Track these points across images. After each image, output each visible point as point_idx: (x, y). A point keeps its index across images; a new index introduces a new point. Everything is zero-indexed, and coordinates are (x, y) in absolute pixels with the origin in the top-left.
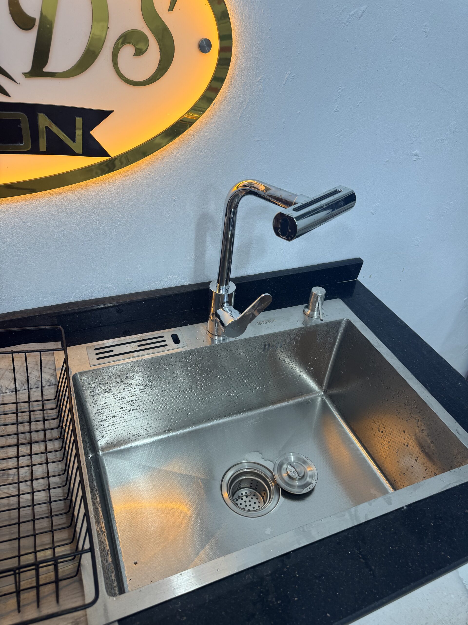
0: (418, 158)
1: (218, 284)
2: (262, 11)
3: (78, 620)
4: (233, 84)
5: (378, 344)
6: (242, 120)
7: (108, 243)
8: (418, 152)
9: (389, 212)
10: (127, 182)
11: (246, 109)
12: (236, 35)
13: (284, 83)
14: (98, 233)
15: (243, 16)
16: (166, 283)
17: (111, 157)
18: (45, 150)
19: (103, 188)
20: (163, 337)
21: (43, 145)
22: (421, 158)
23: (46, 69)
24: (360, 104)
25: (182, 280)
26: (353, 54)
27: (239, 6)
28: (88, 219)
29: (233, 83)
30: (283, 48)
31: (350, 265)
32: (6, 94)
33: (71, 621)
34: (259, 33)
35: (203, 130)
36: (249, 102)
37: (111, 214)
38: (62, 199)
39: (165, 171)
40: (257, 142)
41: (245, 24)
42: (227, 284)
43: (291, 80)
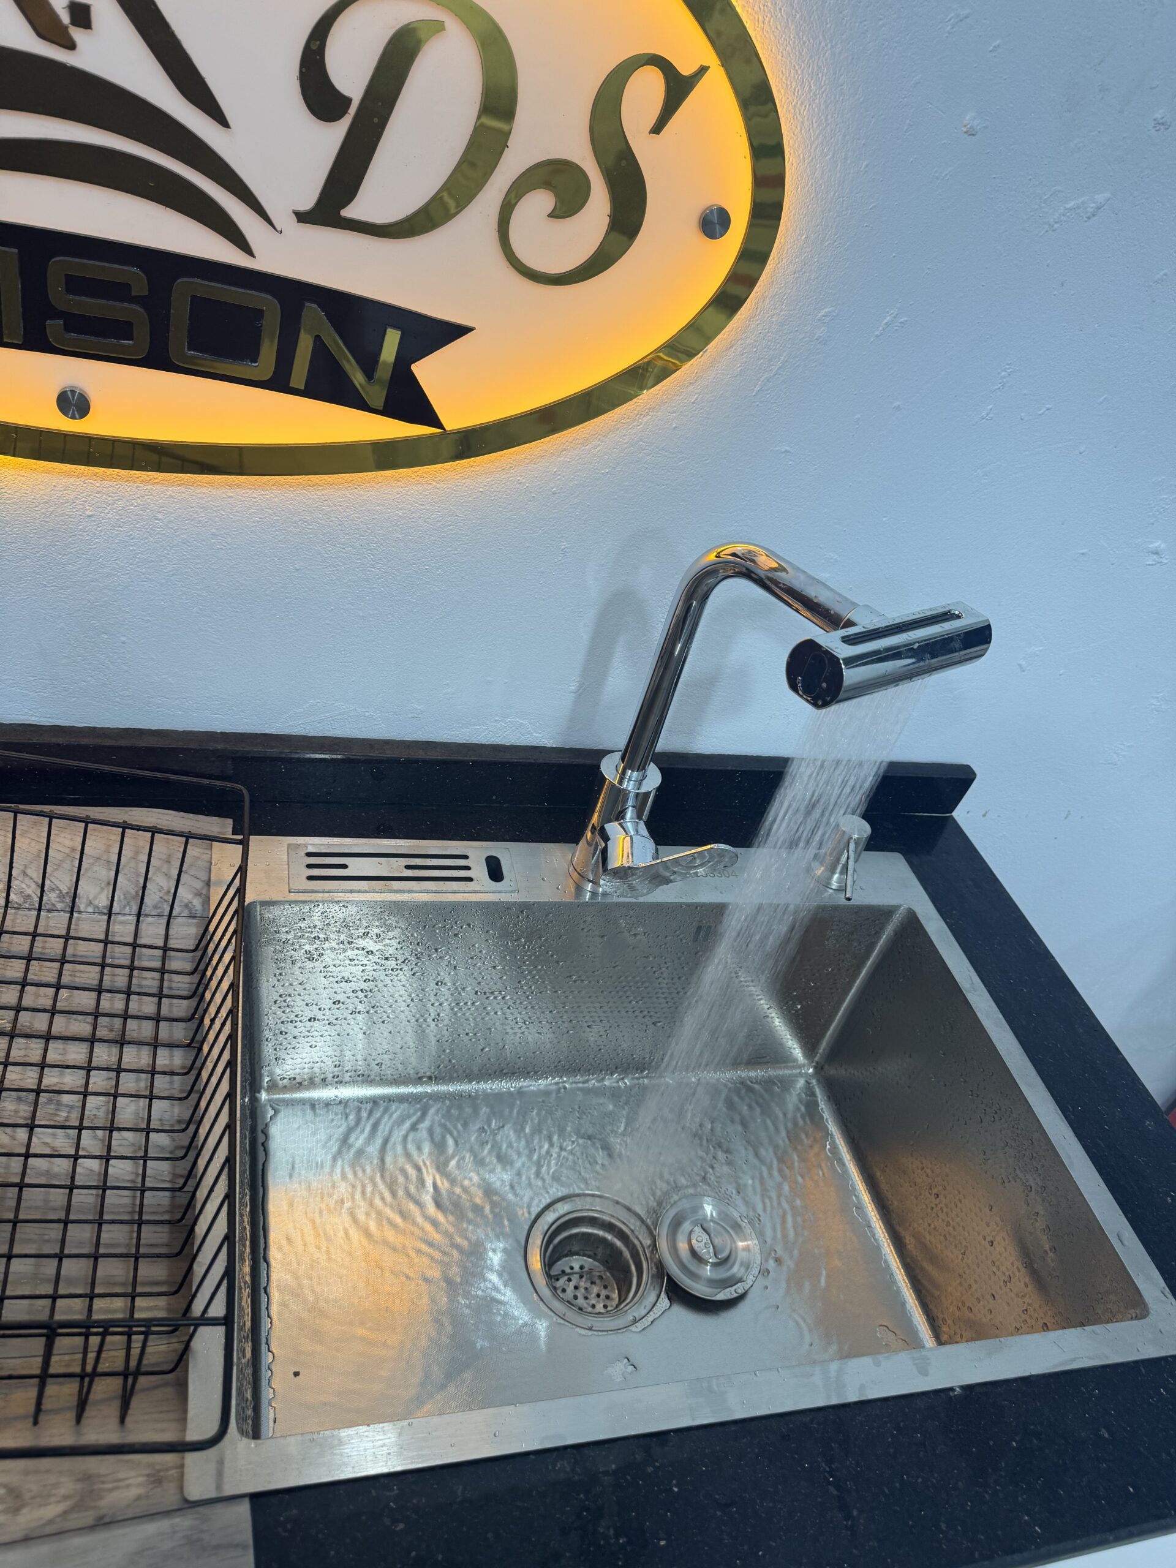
0: (1160, 560)
1: (623, 762)
2: (863, 166)
3: (162, 1474)
4: (759, 315)
5: (973, 983)
6: (762, 400)
7: (389, 618)
8: (1162, 546)
9: (1061, 672)
10: (466, 491)
11: (777, 376)
12: (791, 209)
13: (877, 333)
14: (373, 592)
15: (816, 170)
16: (497, 734)
17: (444, 429)
18: (302, 387)
19: (409, 493)
20: (466, 857)
21: (299, 375)
22: (1166, 561)
23: (348, 212)
24: (1047, 412)
25: (537, 733)
26: (1053, 297)
27: (811, 147)
28: (359, 557)
29: (760, 312)
30: (894, 254)
31: (942, 778)
32: (245, 247)
33: (147, 1472)
34: (844, 213)
35: (666, 405)
36: (787, 361)
37: (414, 556)
38: (310, 499)
39: (558, 482)
40: (784, 455)
41: (816, 188)
42: (642, 768)
43: (896, 330)
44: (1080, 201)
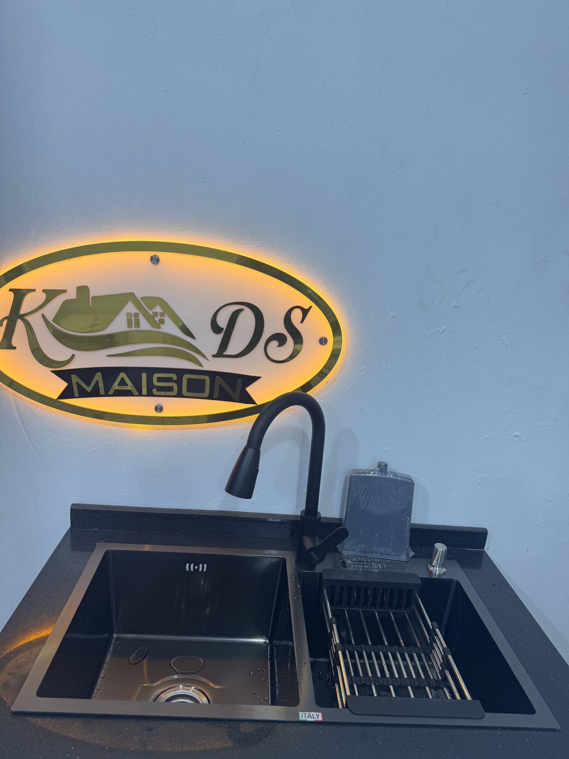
2: (363, 329)
6: (349, 394)
8: (519, 434)
11: (352, 387)
13: (381, 372)
22: (523, 439)
34: (361, 341)
43: (387, 371)
44: (436, 330)
